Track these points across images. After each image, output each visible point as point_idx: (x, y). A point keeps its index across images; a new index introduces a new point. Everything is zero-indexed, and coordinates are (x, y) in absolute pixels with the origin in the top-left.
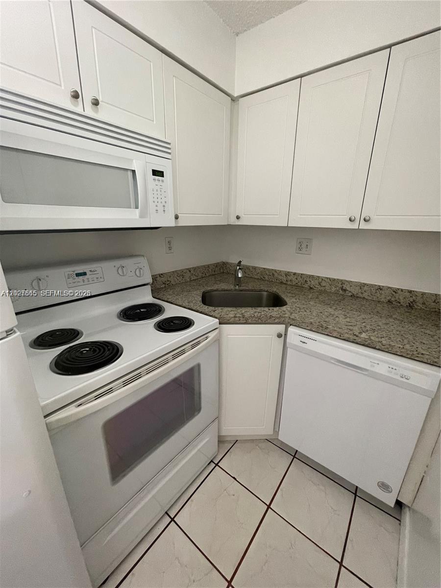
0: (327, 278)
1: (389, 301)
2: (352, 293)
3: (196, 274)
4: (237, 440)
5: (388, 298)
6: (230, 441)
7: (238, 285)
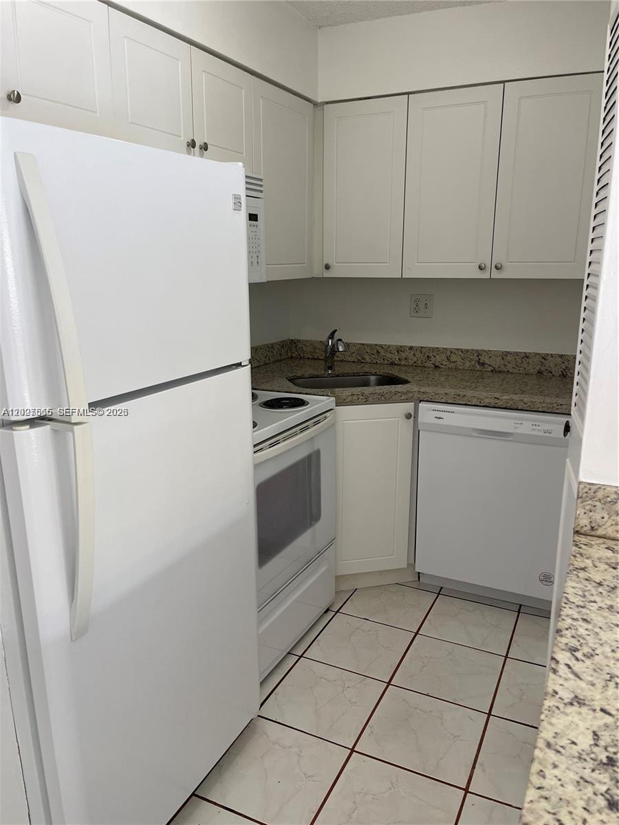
0: (458, 349)
1: (540, 372)
2: (493, 367)
3: (258, 359)
4: (356, 590)
5: (537, 368)
6: (347, 591)
7: (330, 368)
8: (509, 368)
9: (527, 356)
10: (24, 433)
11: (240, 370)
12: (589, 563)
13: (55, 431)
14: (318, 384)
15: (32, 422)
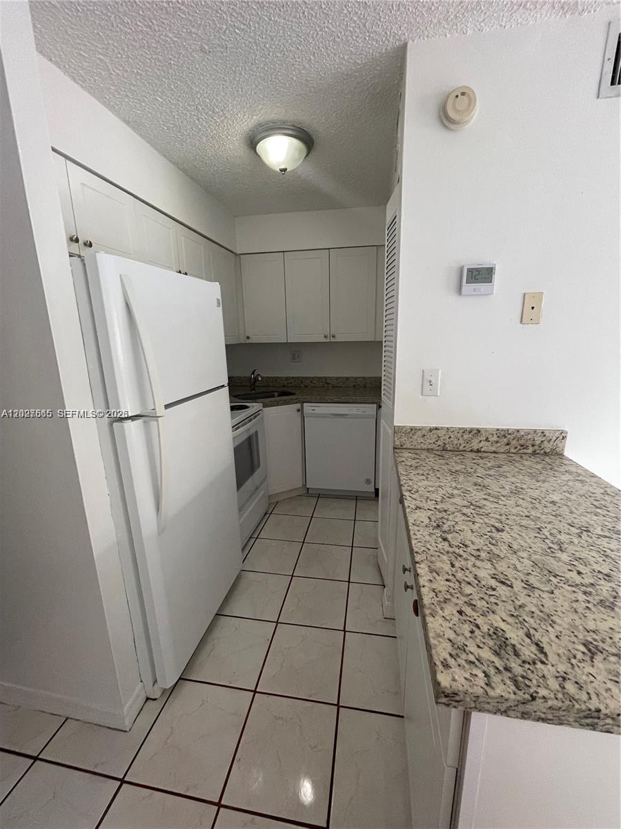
1: (354, 386)
2: (332, 384)
4: (278, 502)
6: (273, 503)
7: (254, 390)
8: (340, 385)
9: (348, 378)
10: (129, 425)
11: (224, 388)
12: (404, 459)
13: (145, 422)
14: (254, 398)
15: (133, 418)
